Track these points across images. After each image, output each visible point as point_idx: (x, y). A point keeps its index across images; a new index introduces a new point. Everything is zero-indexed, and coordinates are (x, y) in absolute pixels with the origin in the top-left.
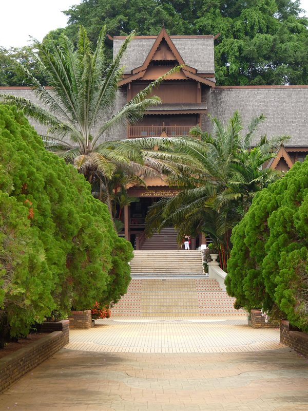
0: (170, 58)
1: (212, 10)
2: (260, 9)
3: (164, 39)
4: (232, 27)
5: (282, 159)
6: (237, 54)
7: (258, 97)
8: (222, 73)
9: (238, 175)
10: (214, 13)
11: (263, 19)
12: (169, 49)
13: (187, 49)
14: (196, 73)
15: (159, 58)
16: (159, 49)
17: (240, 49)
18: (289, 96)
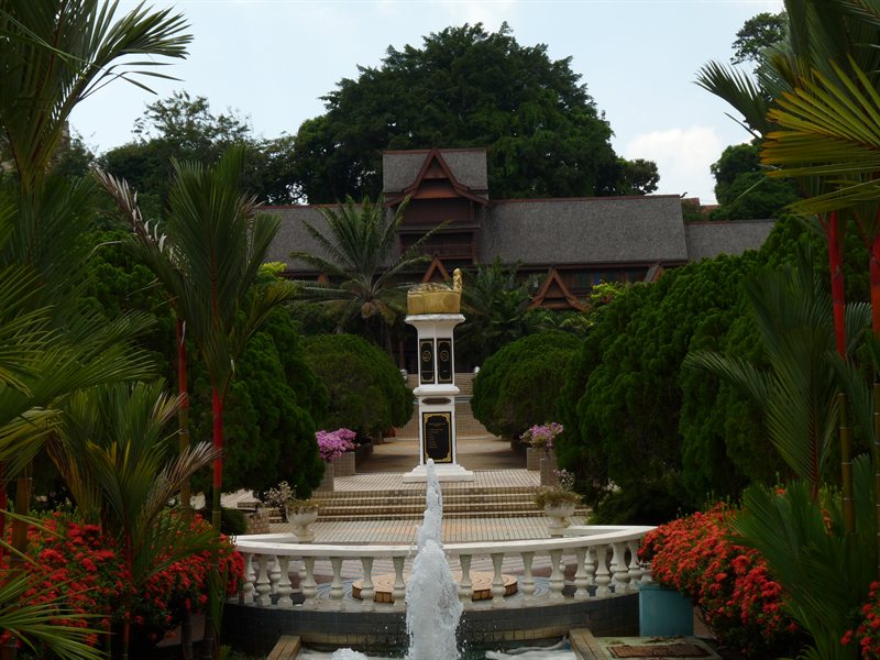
0: (441, 176)
1: (487, 105)
2: (540, 103)
3: (434, 157)
4: (510, 122)
5: (554, 280)
6: (515, 154)
7: (533, 211)
8: (499, 174)
9: (498, 314)
10: (490, 108)
11: (543, 113)
12: (440, 166)
13: (459, 163)
14: (469, 190)
15: (430, 176)
16: (430, 167)
17: (518, 149)
18: (565, 209)
